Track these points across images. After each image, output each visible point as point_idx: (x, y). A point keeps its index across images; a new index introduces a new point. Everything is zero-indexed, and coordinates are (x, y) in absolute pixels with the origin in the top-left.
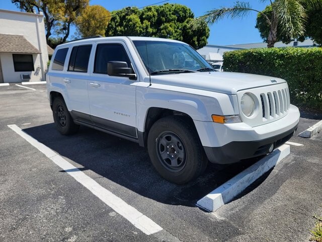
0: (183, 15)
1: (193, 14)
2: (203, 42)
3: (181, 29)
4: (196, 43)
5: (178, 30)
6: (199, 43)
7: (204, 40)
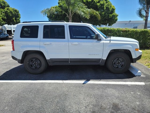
0: (3, 5)
1: (9, 5)
2: (18, 21)
3: (4, 13)
4: (15, 21)
5: (3, 13)
6: (16, 21)
7: (18, 20)
